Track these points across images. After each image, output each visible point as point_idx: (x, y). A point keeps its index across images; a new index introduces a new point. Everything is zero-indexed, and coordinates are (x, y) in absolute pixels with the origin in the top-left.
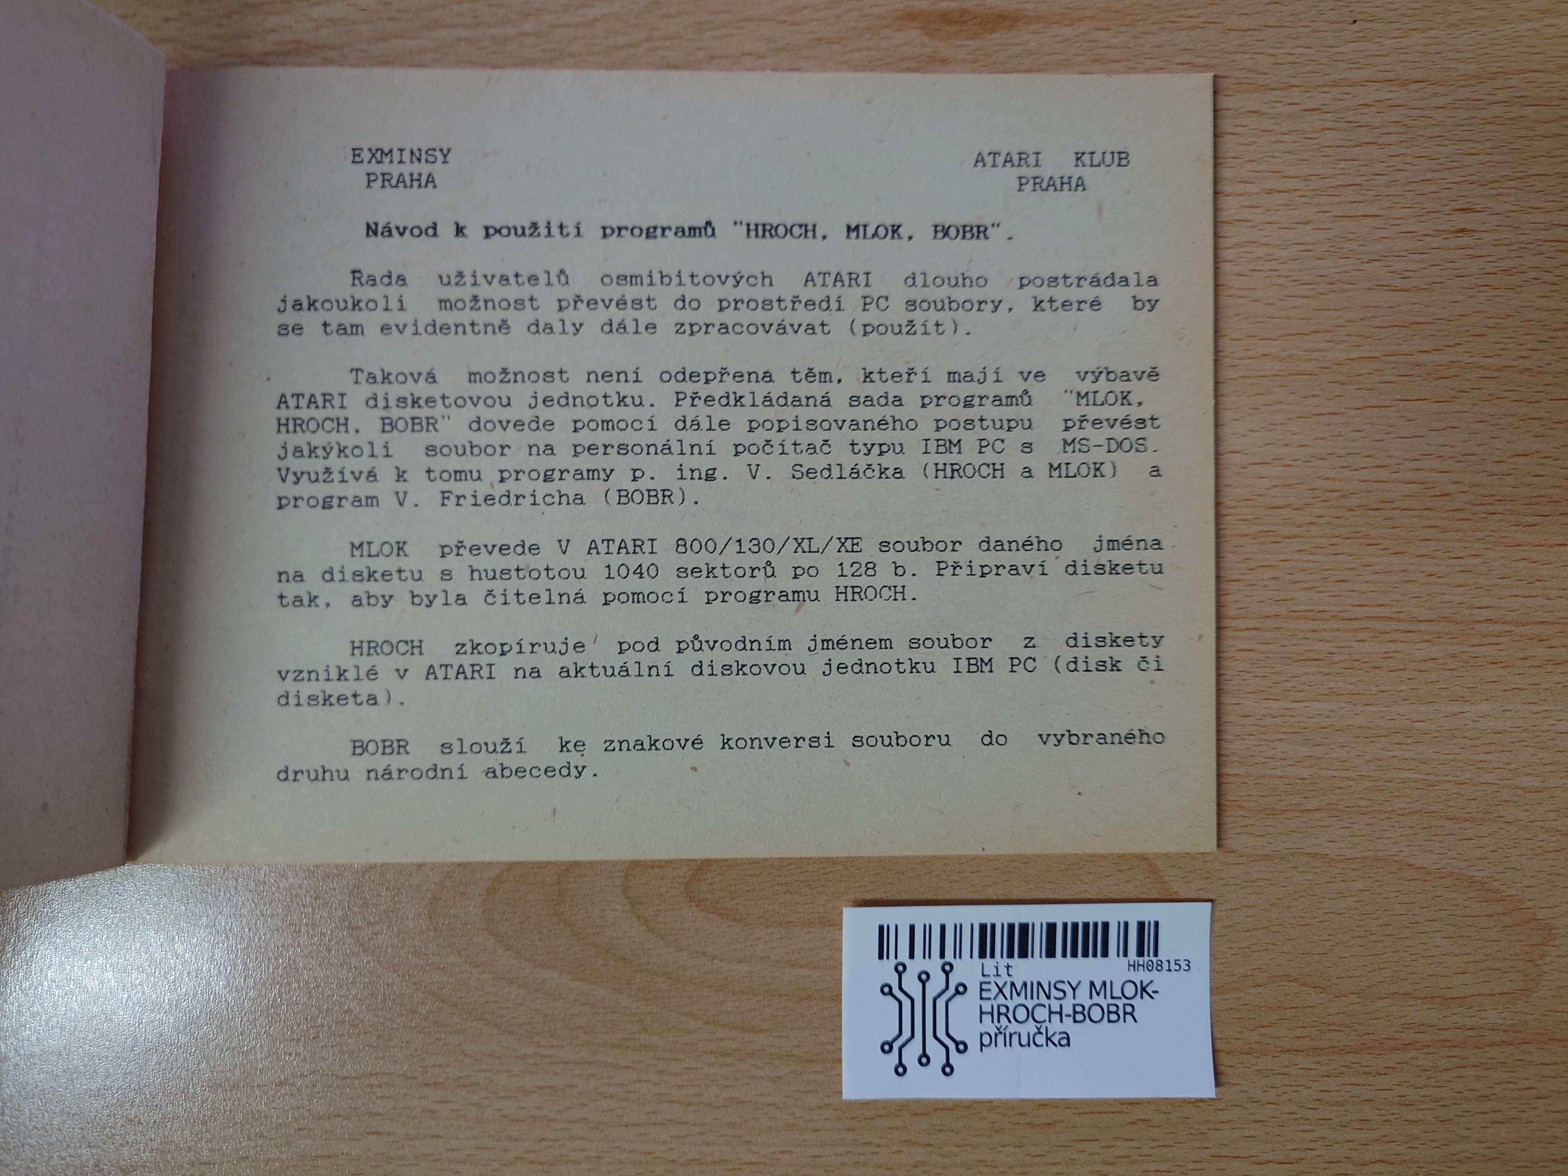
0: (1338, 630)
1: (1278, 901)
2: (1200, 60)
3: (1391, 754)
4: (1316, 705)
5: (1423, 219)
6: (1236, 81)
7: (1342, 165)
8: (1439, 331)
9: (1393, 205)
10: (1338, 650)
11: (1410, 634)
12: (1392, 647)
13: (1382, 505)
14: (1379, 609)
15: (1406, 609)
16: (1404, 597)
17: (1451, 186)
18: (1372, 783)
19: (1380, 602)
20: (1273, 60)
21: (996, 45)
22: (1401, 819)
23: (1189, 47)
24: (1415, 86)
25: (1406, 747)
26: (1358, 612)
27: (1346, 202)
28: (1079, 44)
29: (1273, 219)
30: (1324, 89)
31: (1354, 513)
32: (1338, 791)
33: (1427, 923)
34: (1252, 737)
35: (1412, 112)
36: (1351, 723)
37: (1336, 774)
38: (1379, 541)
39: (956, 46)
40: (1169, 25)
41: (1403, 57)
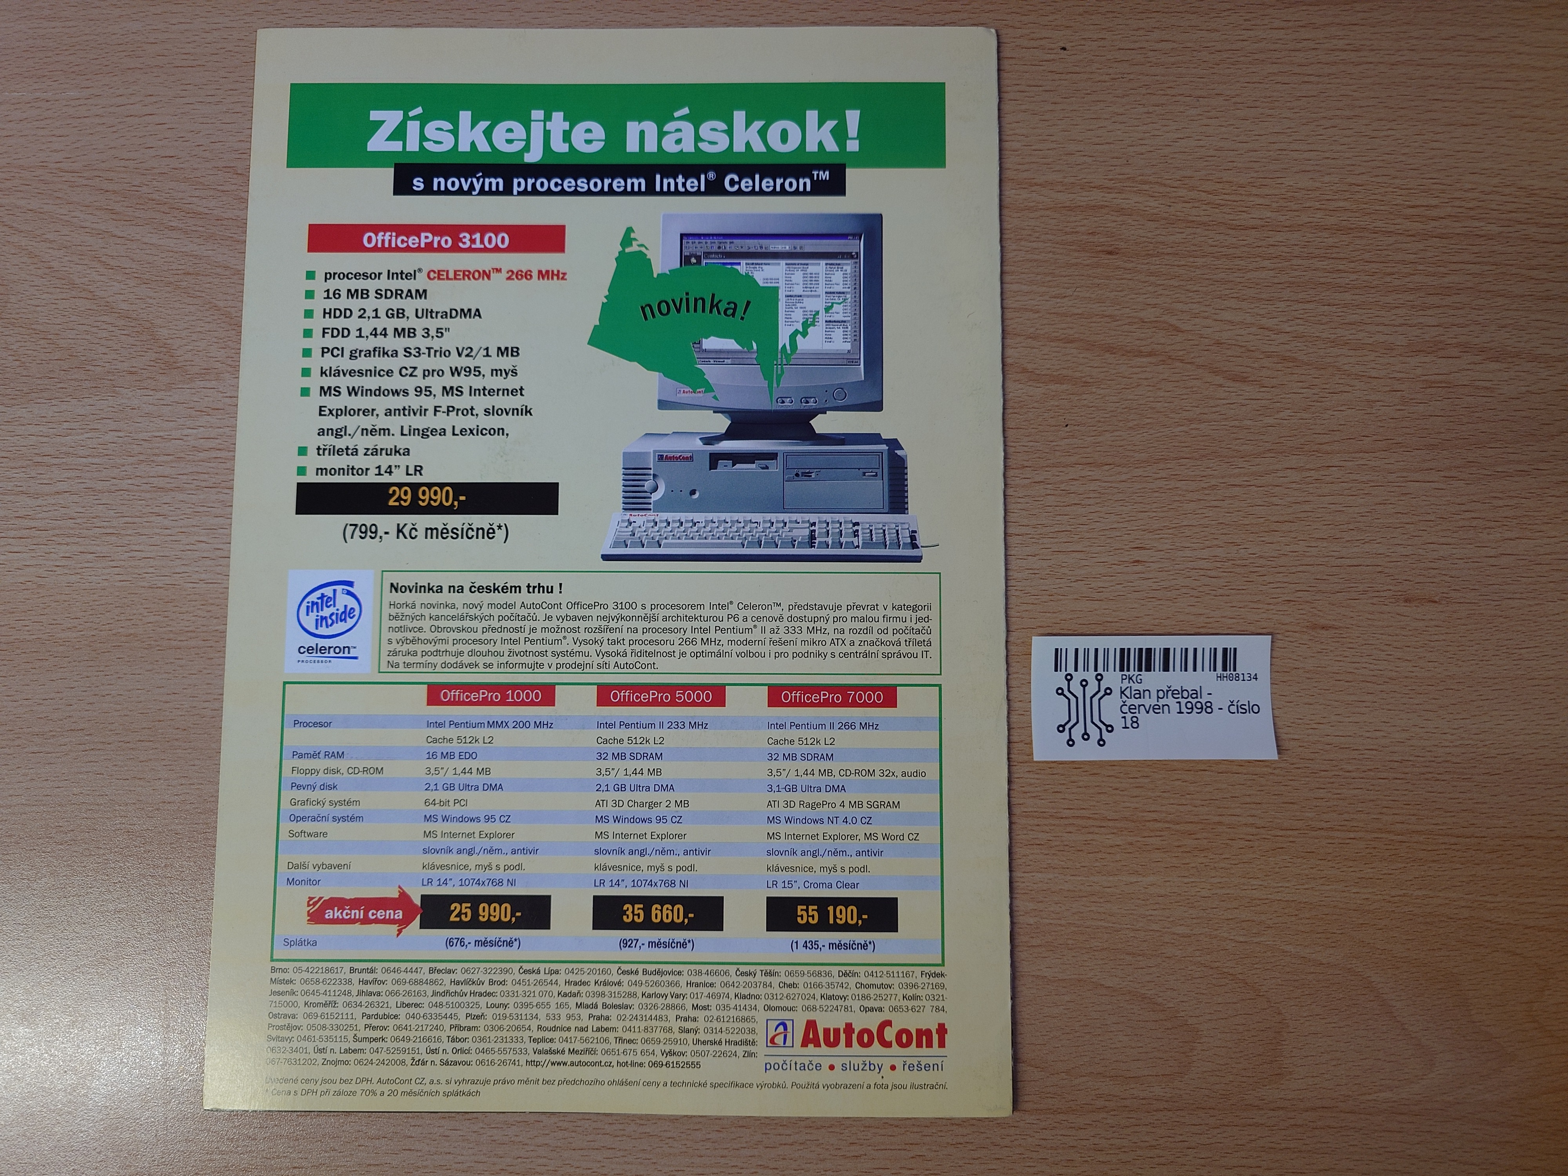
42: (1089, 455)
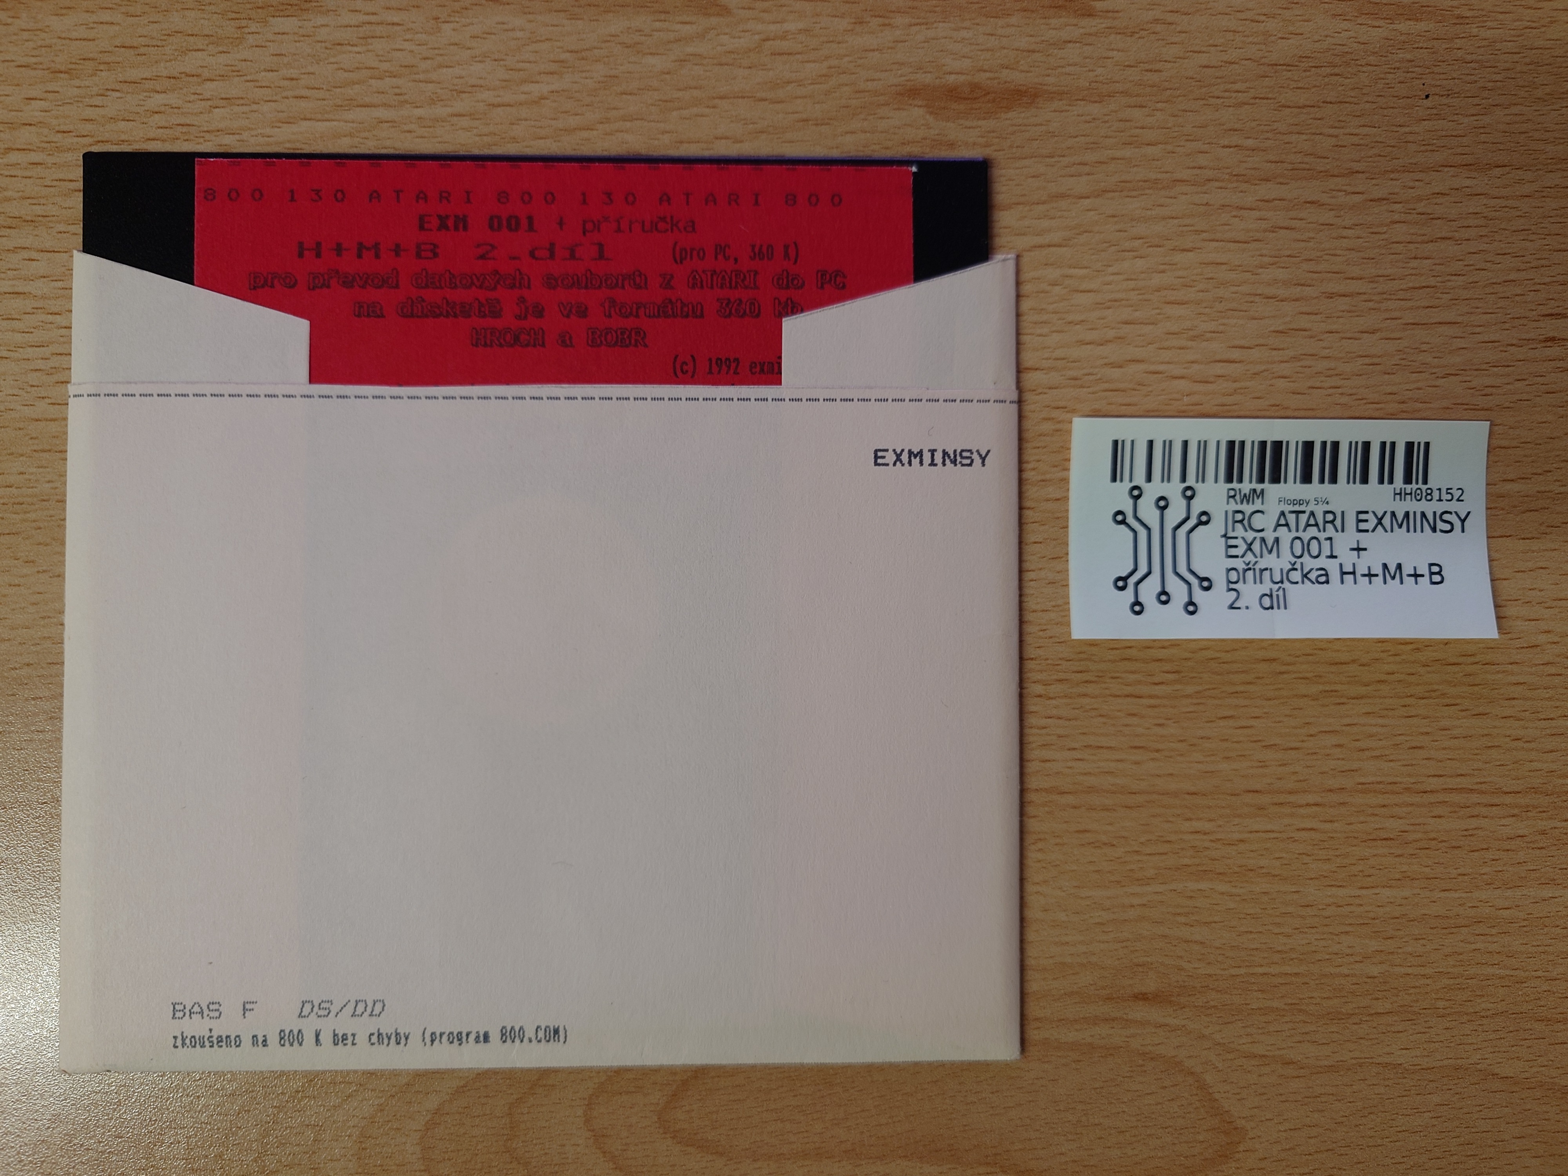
0: (1412, 805)
1: (1345, 1119)
2: (1250, 143)
3: (1473, 947)
4: (1387, 892)
5: (1507, 326)
6: (1290, 167)
7: (1414, 263)
8: (1525, 456)
9: (1473, 310)
10: (1412, 828)
11: (1494, 808)
12: (1474, 823)
13: (1461, 660)
14: (1459, 779)
15: (1489, 779)
16: (1488, 765)
17: (1538, 287)
18: (1452, 981)
19: (1460, 772)
20: (1333, 141)
21: (1013, 125)
22: (1485, 1021)
23: (1236, 126)
24: (1497, 172)
25: (1490, 939)
26: (1434, 783)
27: (1418, 308)
28: (1107, 125)
29: (1334, 327)
30: (1392, 176)
31: (1429, 669)
32: (1412, 991)
33: (1514, 1141)
34: (1314, 931)
35: (1493, 202)
36: (1427, 912)
37: (1410, 971)
38: (1458, 701)
39: (966, 127)
40: (1212, 101)
41: (1483, 138)
42: (1467, 150)
